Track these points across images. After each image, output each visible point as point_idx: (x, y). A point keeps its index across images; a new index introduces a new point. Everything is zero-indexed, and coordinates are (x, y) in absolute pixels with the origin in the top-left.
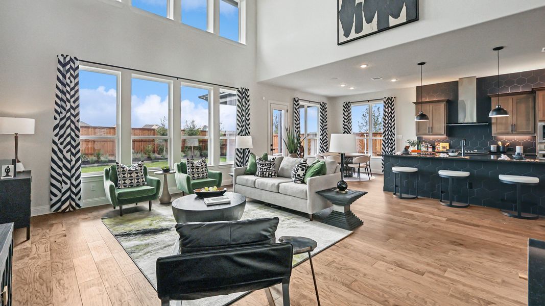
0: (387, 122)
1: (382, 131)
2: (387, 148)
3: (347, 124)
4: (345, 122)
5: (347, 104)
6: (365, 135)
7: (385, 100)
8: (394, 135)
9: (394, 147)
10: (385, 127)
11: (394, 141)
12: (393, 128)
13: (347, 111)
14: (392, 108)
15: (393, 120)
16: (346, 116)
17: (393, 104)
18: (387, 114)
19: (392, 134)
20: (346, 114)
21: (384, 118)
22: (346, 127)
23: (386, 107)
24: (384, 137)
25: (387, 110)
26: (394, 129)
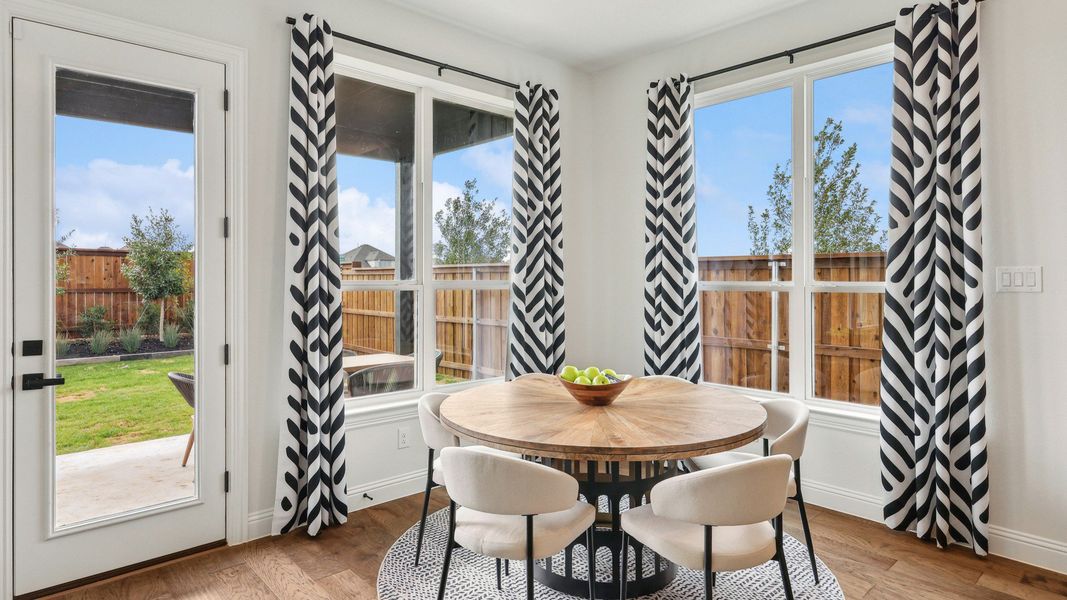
0: (920, 173)
1: (884, 238)
2: (920, 357)
3: (667, 202)
4: (655, 194)
5: (665, 91)
6: (774, 266)
7: (905, 26)
8: (977, 260)
9: (971, 356)
10: (905, 212)
11: (978, 309)
12: (968, 215)
13: (665, 129)
14: (964, 75)
15: (966, 159)
16: (663, 161)
17: (963, 46)
18: (920, 121)
19: (961, 261)
20: (664, 145)
21: (899, 154)
22: (661, 220)
23: (917, 71)
24: (897, 278)
25: (920, 94)
26: (975, 222)
